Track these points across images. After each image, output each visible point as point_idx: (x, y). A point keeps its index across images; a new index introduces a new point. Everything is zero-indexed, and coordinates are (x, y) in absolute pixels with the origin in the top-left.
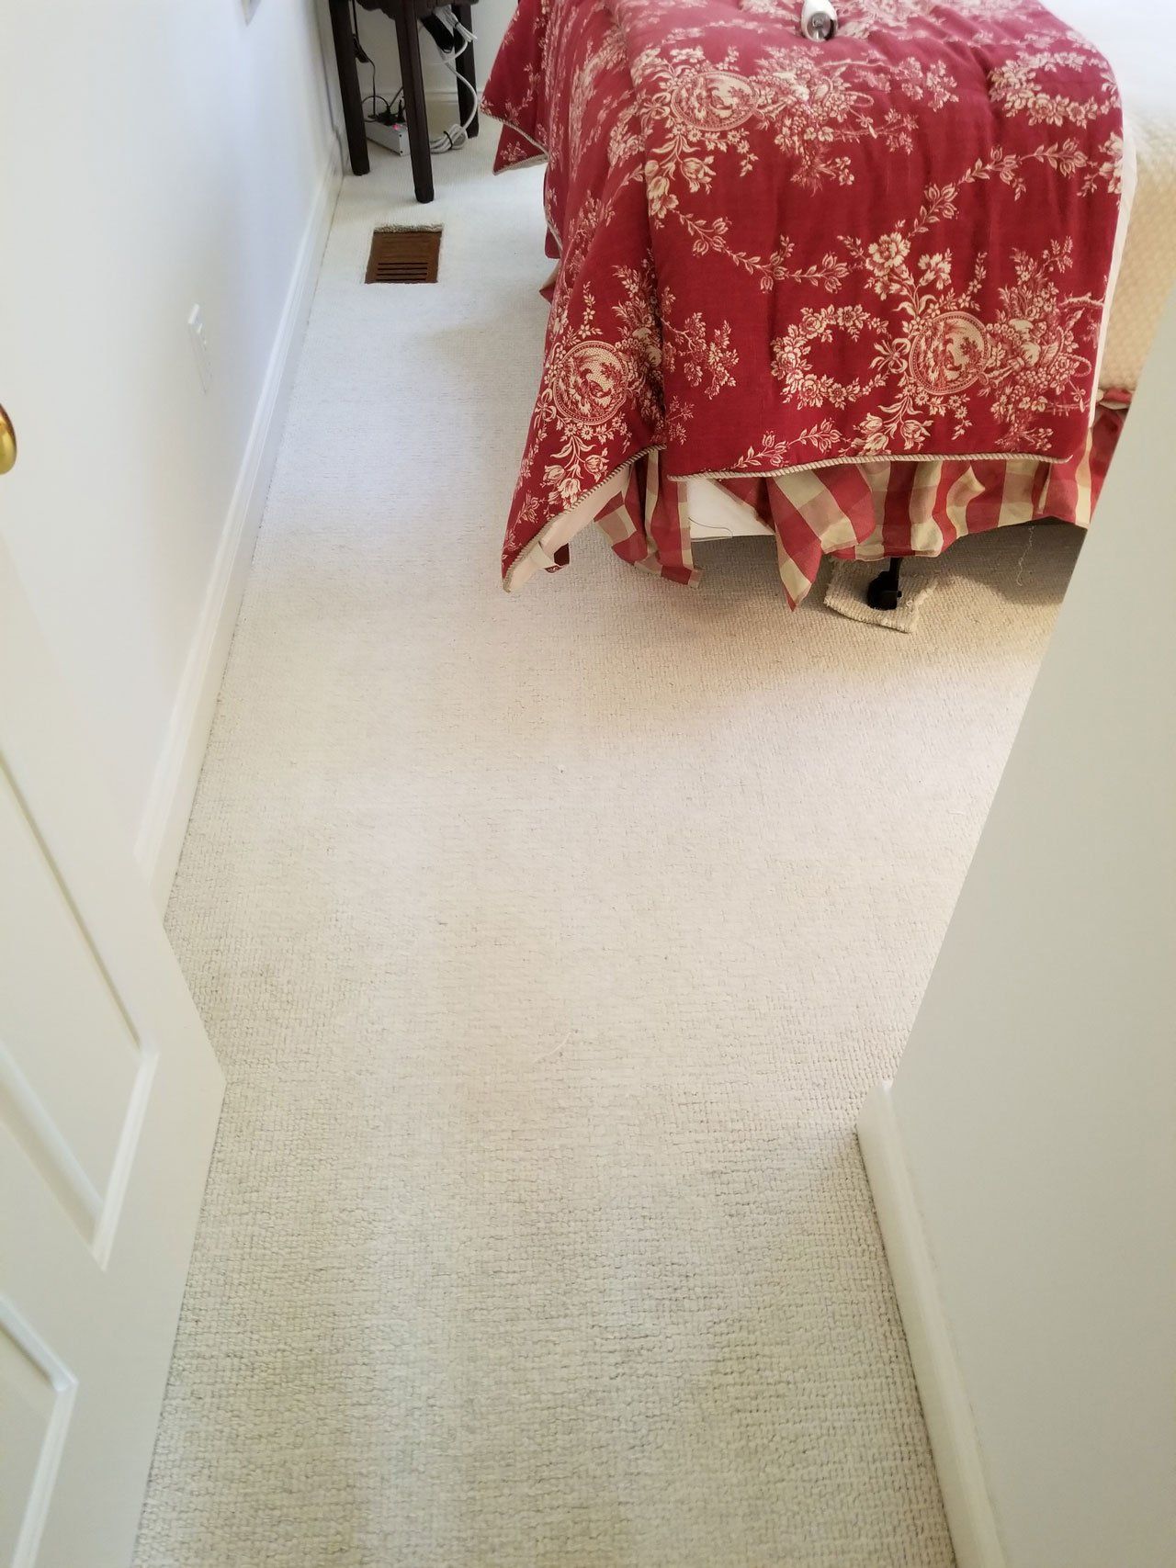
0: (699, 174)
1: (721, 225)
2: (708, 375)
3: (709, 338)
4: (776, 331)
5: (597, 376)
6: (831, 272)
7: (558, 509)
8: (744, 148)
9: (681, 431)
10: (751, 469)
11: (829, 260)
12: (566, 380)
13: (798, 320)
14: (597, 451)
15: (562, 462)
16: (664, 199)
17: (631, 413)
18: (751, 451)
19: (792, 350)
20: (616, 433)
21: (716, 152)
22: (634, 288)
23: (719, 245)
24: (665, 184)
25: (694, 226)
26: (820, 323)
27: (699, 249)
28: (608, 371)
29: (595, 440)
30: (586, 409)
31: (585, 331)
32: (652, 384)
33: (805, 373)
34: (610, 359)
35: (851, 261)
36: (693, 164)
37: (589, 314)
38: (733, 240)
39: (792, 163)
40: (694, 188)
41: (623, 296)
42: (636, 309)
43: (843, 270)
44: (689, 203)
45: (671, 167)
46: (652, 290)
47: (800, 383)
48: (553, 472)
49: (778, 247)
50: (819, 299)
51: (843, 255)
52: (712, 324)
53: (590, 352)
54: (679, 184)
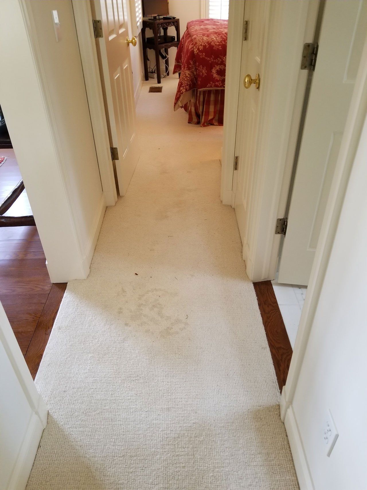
0: (201, 48)
1: (204, 54)
2: (203, 74)
3: (203, 69)
4: (212, 68)
5: (187, 75)
6: (219, 61)
7: (182, 93)
8: (207, 45)
9: (199, 82)
10: (209, 87)
11: (219, 59)
12: (183, 76)
13: (215, 67)
14: (188, 85)
15: (183, 87)
16: (197, 51)
17: (192, 80)
18: (209, 84)
19: (214, 71)
20: (190, 84)
21: (203, 45)
22: (192, 63)
23: (204, 56)
24: (196, 49)
25: (200, 54)
26: (218, 68)
27: (201, 57)
28: (189, 74)
29: (187, 84)
30: (186, 79)
31: (186, 69)
32: (195, 77)
33: (216, 74)
34: (189, 73)
35: (222, 59)
36: (200, 47)
37: (186, 67)
38: (206, 56)
39: (213, 46)
40: (200, 49)
41: (190, 64)
42: (192, 66)
43: (221, 60)
44: (200, 51)
45: (197, 47)
46: (195, 63)
47: (215, 75)
48: (181, 88)
49: (212, 57)
50: (217, 64)
51: (220, 58)
52: (203, 67)
53: (186, 72)
54: (198, 49)
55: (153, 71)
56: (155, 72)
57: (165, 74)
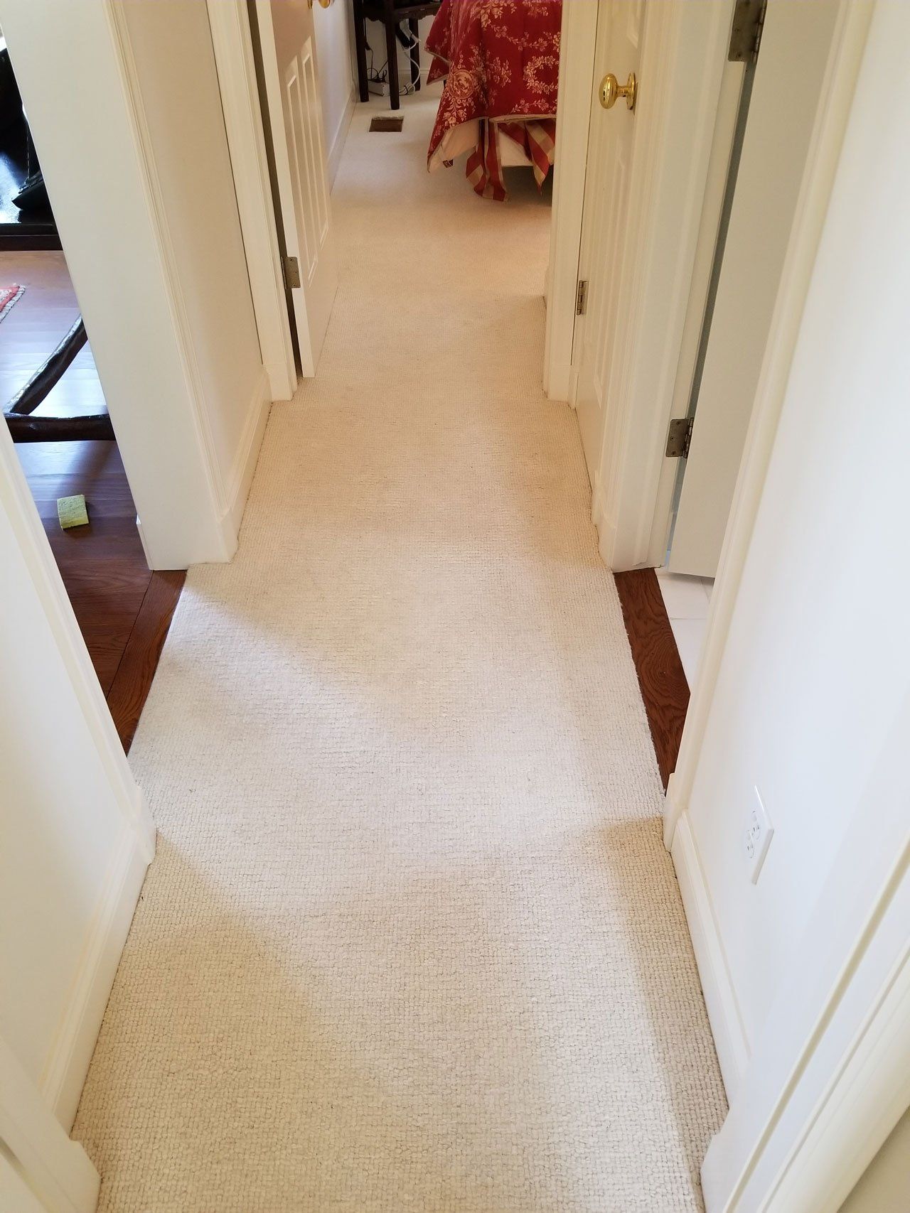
0: (498, 13)
1: (505, 28)
2: (501, 79)
3: (502, 66)
4: (524, 64)
5: (463, 82)
6: (542, 44)
7: (448, 127)
8: (512, 5)
9: (493, 100)
10: (517, 113)
11: (541, 40)
12: (453, 84)
13: (531, 60)
14: (463, 108)
15: (450, 111)
16: (487, 21)
17: (475, 97)
18: (517, 106)
19: (529, 71)
20: (470, 104)
21: (503, 6)
22: (477, 52)
23: (504, 35)
24: (487, 16)
25: (496, 29)
26: (539, 62)
27: (498, 36)
28: (467, 80)
29: (461, 104)
30: (459, 93)
31: (460, 66)
32: (482, 89)
33: (535, 80)
34: (468, 76)
35: (548, 40)
36: (496, 10)
37: (461, 61)
38: (508, 32)
39: (528, 9)
40: (496, 17)
41: (473, 54)
42: (477, 60)
43: (545, 43)
44: (494, 21)
45: (489, 11)
46: (483, 53)
47: (532, 83)
48: (447, 114)
49: (524, 36)
50: (538, 54)
51: (545, 39)
52: (502, 61)
53: (461, 73)
54: (491, 16)
55: (380, 76)
56: (384, 81)
57: (410, 85)
